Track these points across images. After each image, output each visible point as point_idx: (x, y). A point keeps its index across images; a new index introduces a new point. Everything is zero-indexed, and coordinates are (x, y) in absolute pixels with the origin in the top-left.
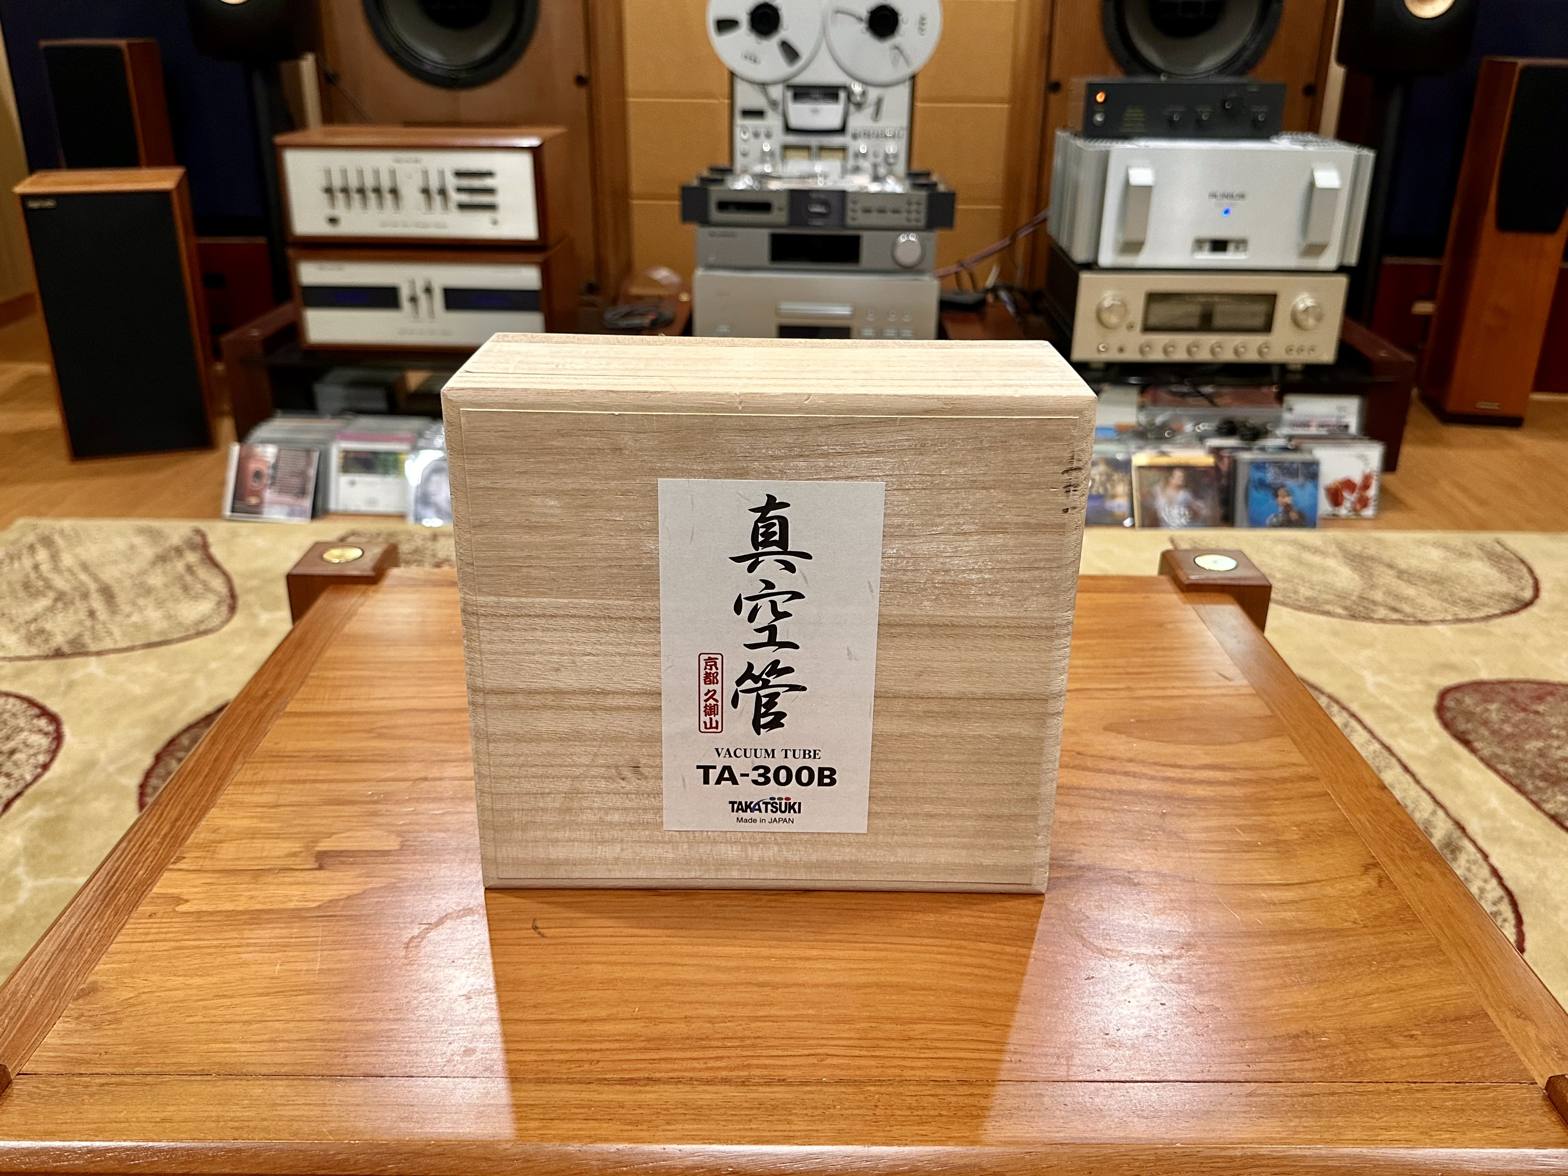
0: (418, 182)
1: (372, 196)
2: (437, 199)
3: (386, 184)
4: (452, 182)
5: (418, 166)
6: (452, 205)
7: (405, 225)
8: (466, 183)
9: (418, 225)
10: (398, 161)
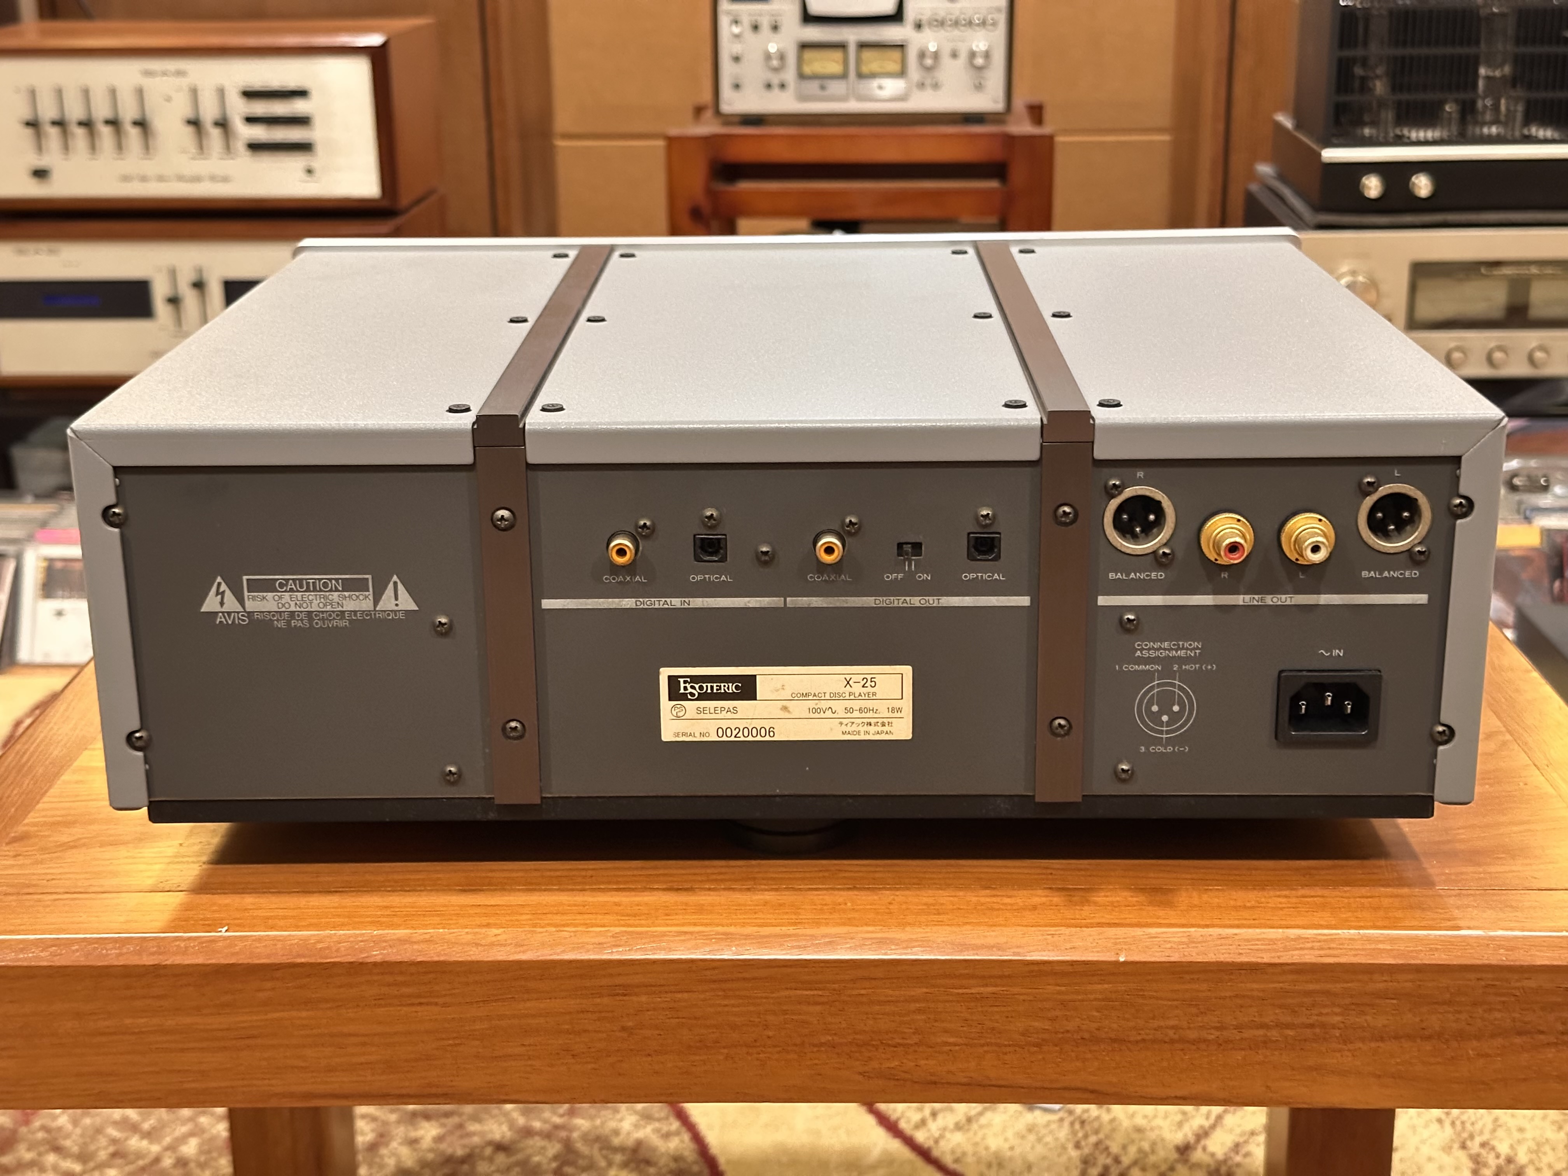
0: (182, 108)
1: (106, 132)
2: (215, 134)
3: (128, 112)
4: (238, 108)
5: (184, 82)
6: (240, 146)
7: (161, 179)
8: (261, 108)
9: (181, 178)
10: (148, 73)
